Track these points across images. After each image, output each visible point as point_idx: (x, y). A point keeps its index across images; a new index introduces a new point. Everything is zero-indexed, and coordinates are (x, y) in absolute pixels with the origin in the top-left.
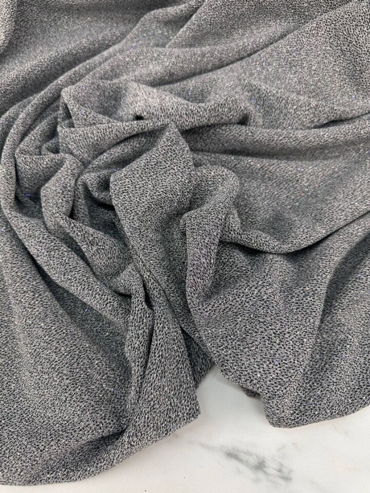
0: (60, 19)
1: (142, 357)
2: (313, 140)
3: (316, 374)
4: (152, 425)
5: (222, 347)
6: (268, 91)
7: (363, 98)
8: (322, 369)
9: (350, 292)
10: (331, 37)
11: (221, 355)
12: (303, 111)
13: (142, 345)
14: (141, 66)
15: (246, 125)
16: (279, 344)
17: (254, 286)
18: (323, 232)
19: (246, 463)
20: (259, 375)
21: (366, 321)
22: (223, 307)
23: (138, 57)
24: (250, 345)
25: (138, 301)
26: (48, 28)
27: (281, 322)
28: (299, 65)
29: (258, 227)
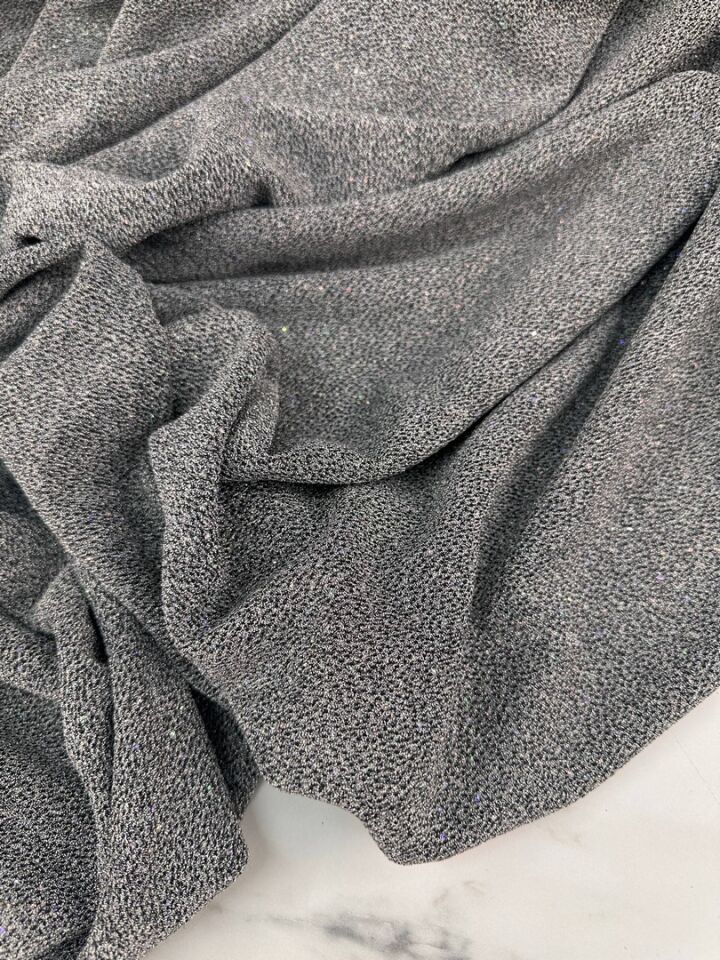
1: (98, 770)
2: (424, 209)
3: (487, 732)
4: (139, 911)
5: (260, 721)
6: (309, 119)
7: (533, 89)
8: (499, 718)
9: (540, 534)
11: (258, 738)
12: (392, 147)
13: (94, 746)
14: (41, 119)
15: (272, 205)
16: (374, 693)
17: (305, 573)
18: (463, 416)
19: (371, 942)
21: (594, 588)
22: (246, 635)
23: (29, 100)
24: (311, 708)
27: (371, 643)
29: (342, 424)
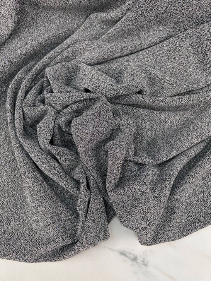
0: (42, 12)
1: (84, 212)
3: (163, 222)
4: (88, 243)
5: (121, 211)
6: (155, 74)
8: (166, 220)
9: (184, 185)
10: (192, 43)
11: (120, 214)
12: (172, 87)
13: (85, 207)
14: (88, 51)
16: (147, 212)
17: (138, 184)
18: (174, 154)
19: (129, 258)
20: (137, 226)
21: (190, 197)
22: (123, 194)
23: (87, 46)
24: (134, 212)
25: (84, 187)
26: (36, 17)
27: (149, 203)
28: (173, 58)
